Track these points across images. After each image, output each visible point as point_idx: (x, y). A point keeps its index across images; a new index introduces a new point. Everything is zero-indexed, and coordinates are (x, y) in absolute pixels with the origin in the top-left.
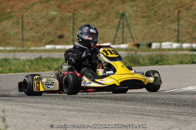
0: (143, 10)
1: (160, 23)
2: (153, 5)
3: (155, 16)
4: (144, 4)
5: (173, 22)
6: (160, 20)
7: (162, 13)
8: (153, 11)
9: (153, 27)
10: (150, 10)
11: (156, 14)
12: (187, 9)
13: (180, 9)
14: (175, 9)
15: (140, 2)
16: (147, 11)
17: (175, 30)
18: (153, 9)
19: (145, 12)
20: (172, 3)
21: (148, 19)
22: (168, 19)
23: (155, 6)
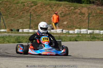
0: (3, 11)
1: (13, 19)
2: (9, 9)
3: (10, 15)
4: (4, 8)
5: (20, 18)
6: (13, 17)
7: (14, 14)
8: (9, 12)
9: (9, 21)
10: (7, 12)
11: (10, 14)
12: (27, 12)
13: (23, 12)
14: (21, 12)
15: (1, 7)
16: (5, 12)
17: (21, 23)
18: (9, 11)
19: (5, 13)
20: (19, 9)
21: (6, 16)
22: (17, 17)
23: (10, 10)
